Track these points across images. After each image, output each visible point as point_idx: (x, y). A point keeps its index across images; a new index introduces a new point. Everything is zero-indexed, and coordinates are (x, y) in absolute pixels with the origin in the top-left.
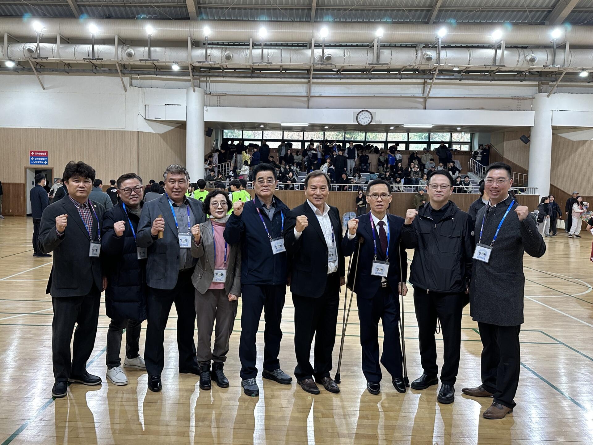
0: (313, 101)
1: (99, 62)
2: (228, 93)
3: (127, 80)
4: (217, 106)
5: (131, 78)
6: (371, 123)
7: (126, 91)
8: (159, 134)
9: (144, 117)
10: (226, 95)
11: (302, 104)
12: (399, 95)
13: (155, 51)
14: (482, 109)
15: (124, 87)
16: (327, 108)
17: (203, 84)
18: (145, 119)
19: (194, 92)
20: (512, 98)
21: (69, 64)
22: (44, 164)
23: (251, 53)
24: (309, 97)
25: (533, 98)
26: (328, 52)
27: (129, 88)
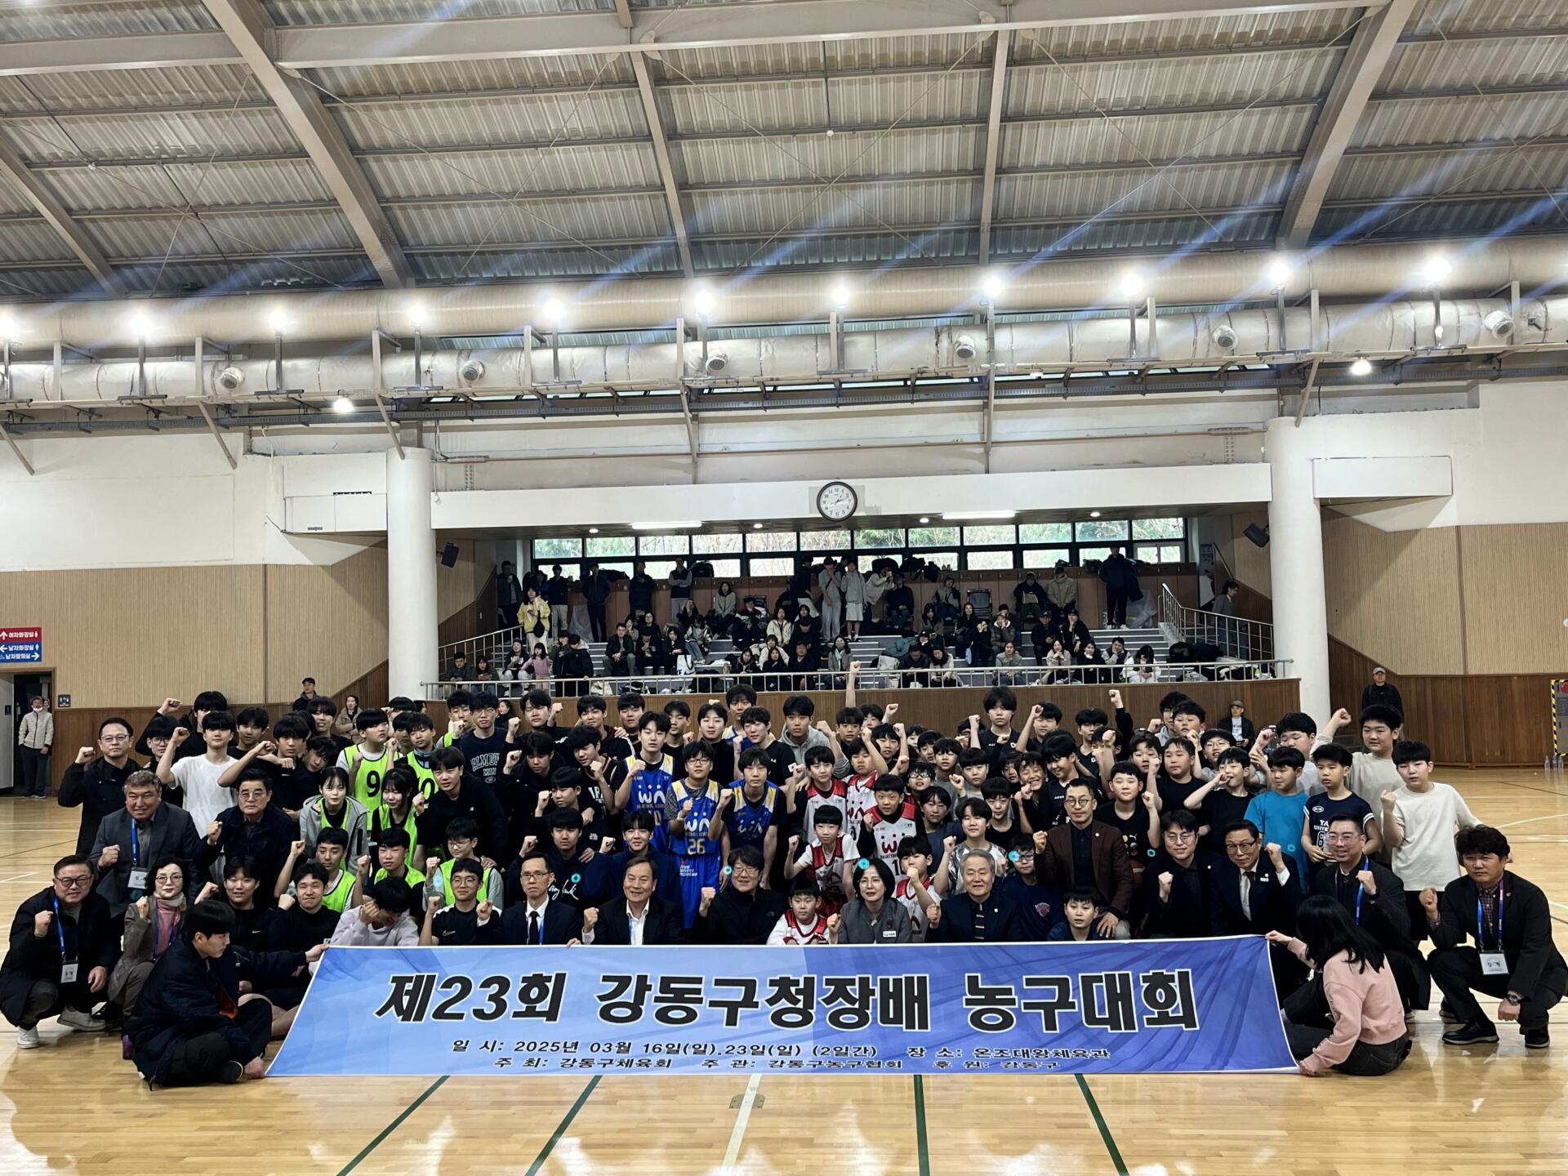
0: (707, 466)
1: (157, 403)
2: (491, 456)
3: (235, 439)
4: (466, 489)
5: (251, 434)
6: (855, 514)
7: (234, 465)
8: (323, 567)
9: (282, 528)
10: (487, 459)
11: (681, 474)
12: (922, 441)
13: (295, 369)
14: (1135, 464)
15: (229, 457)
16: (744, 480)
17: (428, 438)
18: (284, 532)
19: (403, 456)
20: (1209, 433)
21: (91, 411)
22: (32, 660)
23: (528, 360)
24: (697, 455)
25: (1265, 430)
26: (716, 349)
27: (241, 458)
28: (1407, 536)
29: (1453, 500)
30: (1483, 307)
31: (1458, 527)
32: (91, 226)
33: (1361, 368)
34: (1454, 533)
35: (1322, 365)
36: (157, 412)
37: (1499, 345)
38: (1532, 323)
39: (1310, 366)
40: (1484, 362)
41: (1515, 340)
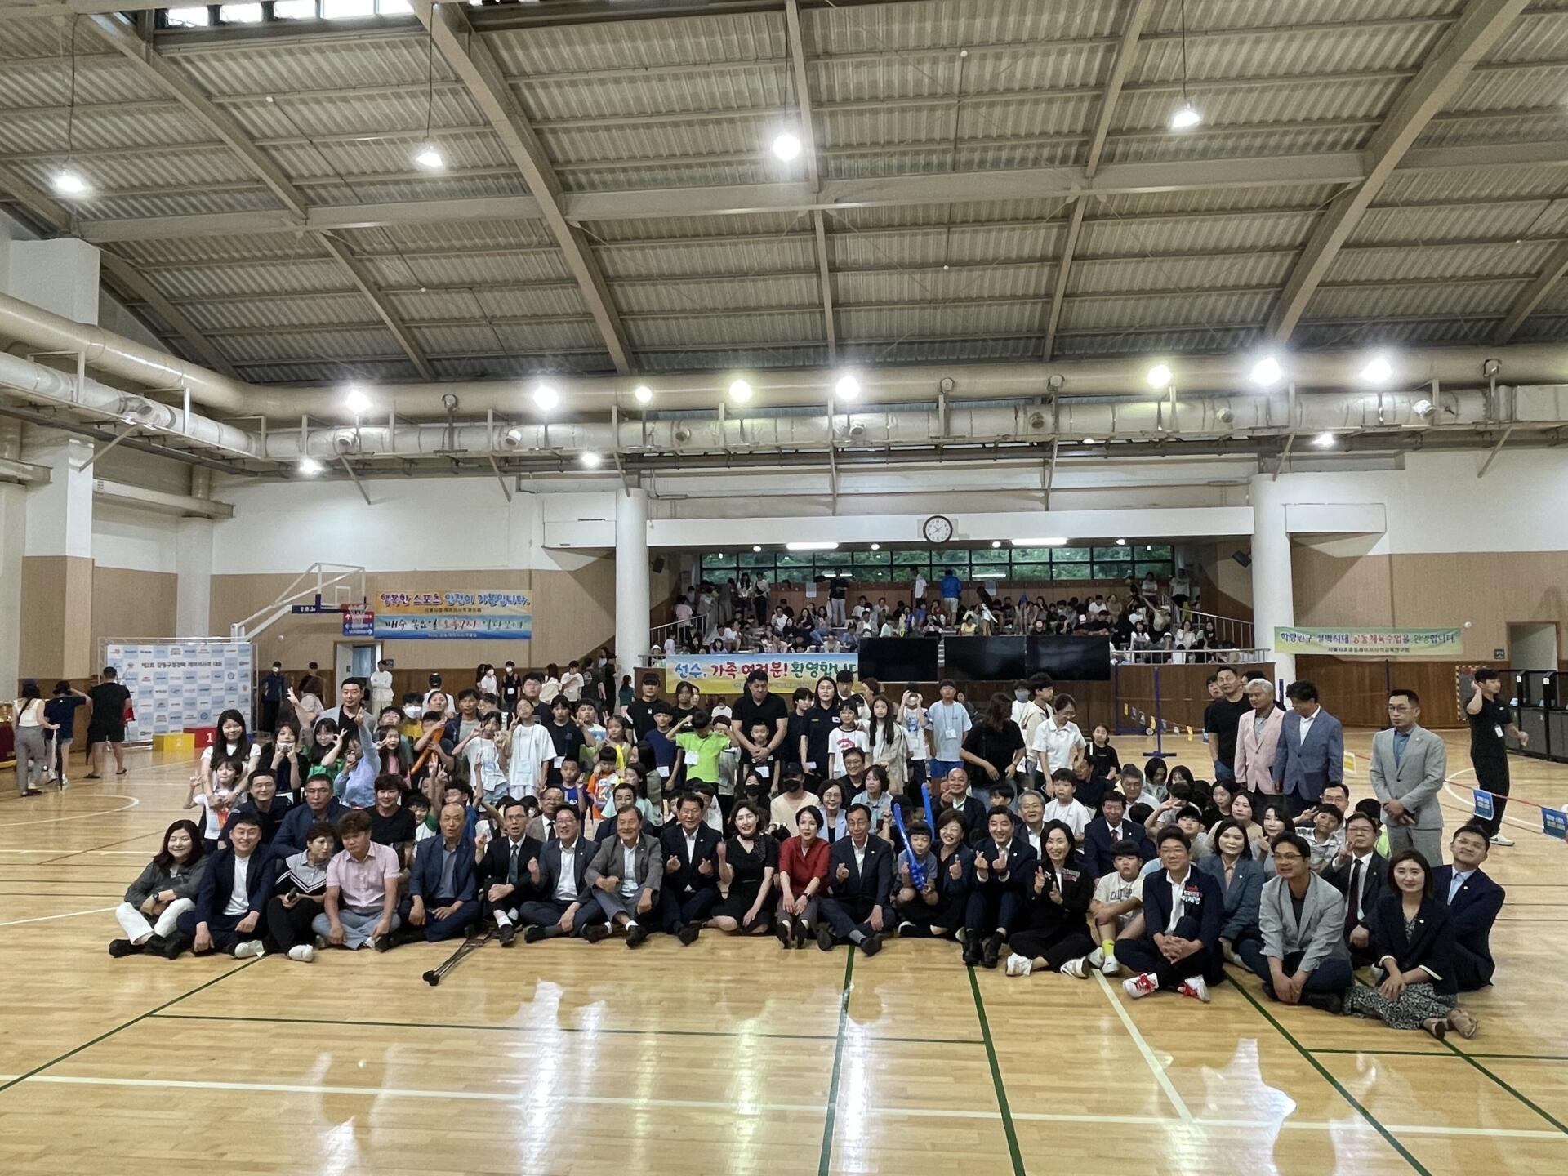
0: (842, 503)
1: (460, 456)
2: (689, 495)
3: (511, 481)
4: (671, 518)
5: (520, 478)
6: (951, 540)
7: (509, 499)
8: (568, 572)
9: (542, 544)
10: (686, 497)
11: (823, 509)
13: (557, 432)
14: (1155, 506)
15: (507, 493)
16: (870, 514)
17: (646, 481)
18: (543, 547)
19: (629, 495)
20: (1209, 484)
21: (411, 461)
22: (366, 635)
23: (722, 427)
24: (836, 495)
25: (1249, 483)
26: (858, 420)
27: (515, 495)
28: (1352, 561)
29: (1386, 537)
30: (1412, 397)
31: (1390, 556)
32: (416, 331)
33: (1325, 440)
34: (1386, 561)
35: (1297, 437)
36: (457, 461)
37: (1423, 425)
38: (1448, 409)
39: (1287, 437)
40: (1410, 437)
41: (1435, 422)
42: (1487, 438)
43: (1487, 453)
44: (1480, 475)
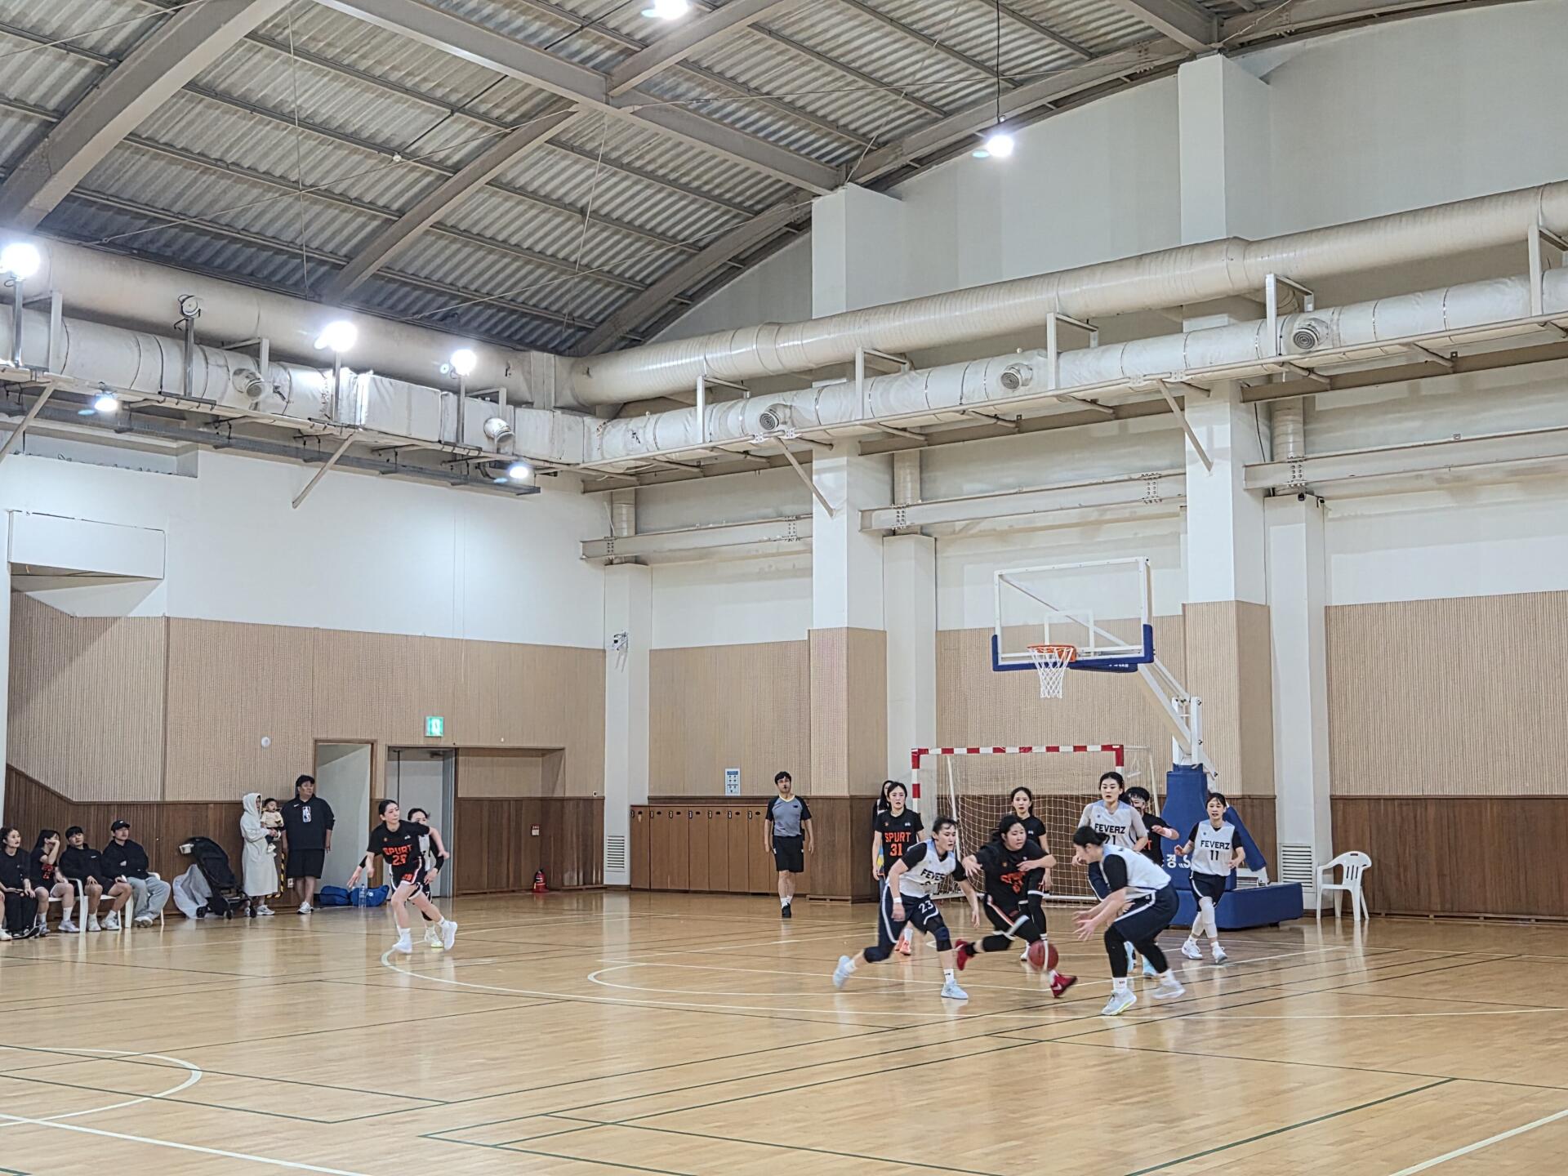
29: (164, 584)
30: (232, 360)
31: (167, 620)
33: (107, 405)
34: (163, 623)
35: (57, 393)
37: (245, 410)
38: (276, 390)
39: (39, 391)
40: (207, 424)
41: (261, 406)
42: (311, 445)
43: (312, 471)
44: (295, 503)
